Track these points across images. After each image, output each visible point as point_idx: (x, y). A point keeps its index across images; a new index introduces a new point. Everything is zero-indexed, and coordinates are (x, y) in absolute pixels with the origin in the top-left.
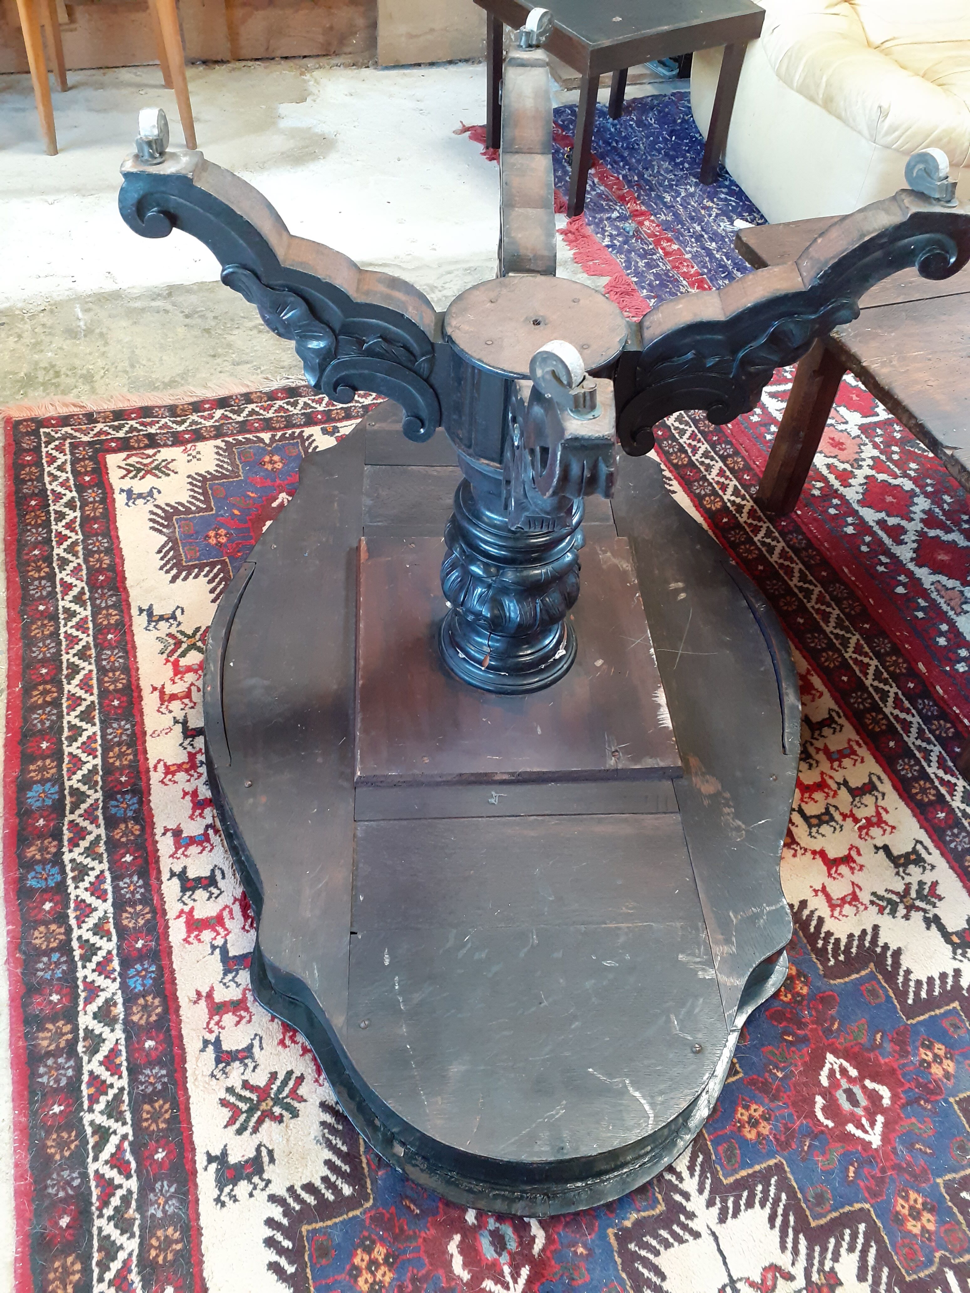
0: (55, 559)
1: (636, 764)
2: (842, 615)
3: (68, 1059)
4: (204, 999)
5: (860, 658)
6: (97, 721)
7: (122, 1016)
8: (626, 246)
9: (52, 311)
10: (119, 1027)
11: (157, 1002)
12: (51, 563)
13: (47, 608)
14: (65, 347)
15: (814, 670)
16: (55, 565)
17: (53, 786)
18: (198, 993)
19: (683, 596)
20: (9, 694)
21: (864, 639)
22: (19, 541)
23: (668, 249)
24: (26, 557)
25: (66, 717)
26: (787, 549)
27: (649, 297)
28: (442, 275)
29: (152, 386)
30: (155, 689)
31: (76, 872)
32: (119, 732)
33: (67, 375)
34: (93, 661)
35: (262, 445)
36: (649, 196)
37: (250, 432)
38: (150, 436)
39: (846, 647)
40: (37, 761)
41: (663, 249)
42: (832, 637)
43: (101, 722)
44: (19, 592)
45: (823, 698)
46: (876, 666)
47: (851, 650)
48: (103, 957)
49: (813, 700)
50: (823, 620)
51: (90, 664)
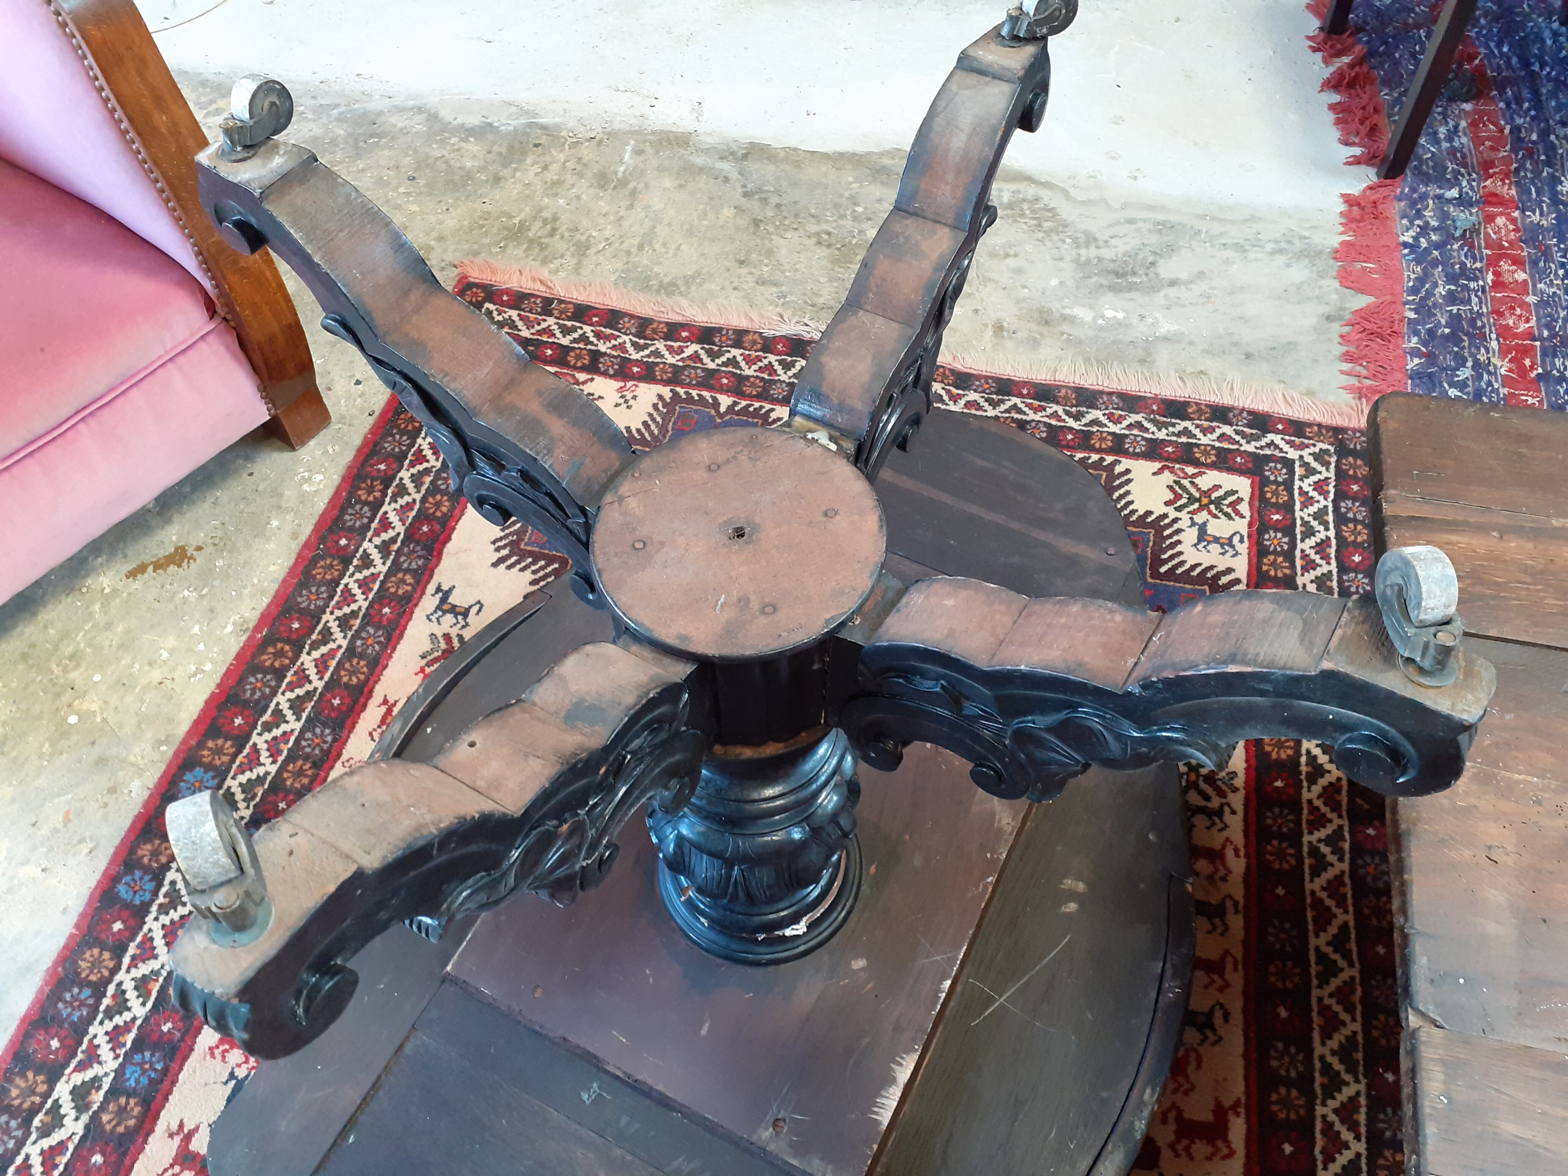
0: (394, 484)
1: (795, 1157)
2: (1360, 1037)
3: (19, 1127)
4: (181, 1136)
5: (1338, 1126)
6: (304, 716)
7: (95, 1107)
8: (1436, 253)
9: (600, 143)
10: (85, 1118)
11: (137, 1110)
12: (387, 487)
13: (347, 546)
14: (584, 197)
15: (1247, 1109)
16: (390, 491)
17: (213, 778)
18: (181, 1125)
19: (1072, 907)
20: (249, 638)
21: (1369, 1097)
22: (375, 445)
23: (1507, 278)
24: (369, 469)
25: (279, 695)
26: (1347, 880)
27: (1415, 352)
28: (1118, 223)
29: (645, 284)
30: (385, 702)
31: (167, 900)
32: (316, 741)
33: (562, 237)
34: (350, 634)
35: (713, 412)
36: (1537, 174)
37: (710, 388)
38: (596, 355)
39: (1329, 1093)
40: (219, 738)
41: (1497, 274)
42: (1318, 1065)
43: (309, 719)
44: (336, 512)
45: (1230, 1162)
46: (1358, 1155)
47: (1333, 1104)
48: (125, 1022)
49: (1209, 1158)
50: (1322, 1029)
51: (345, 637)
